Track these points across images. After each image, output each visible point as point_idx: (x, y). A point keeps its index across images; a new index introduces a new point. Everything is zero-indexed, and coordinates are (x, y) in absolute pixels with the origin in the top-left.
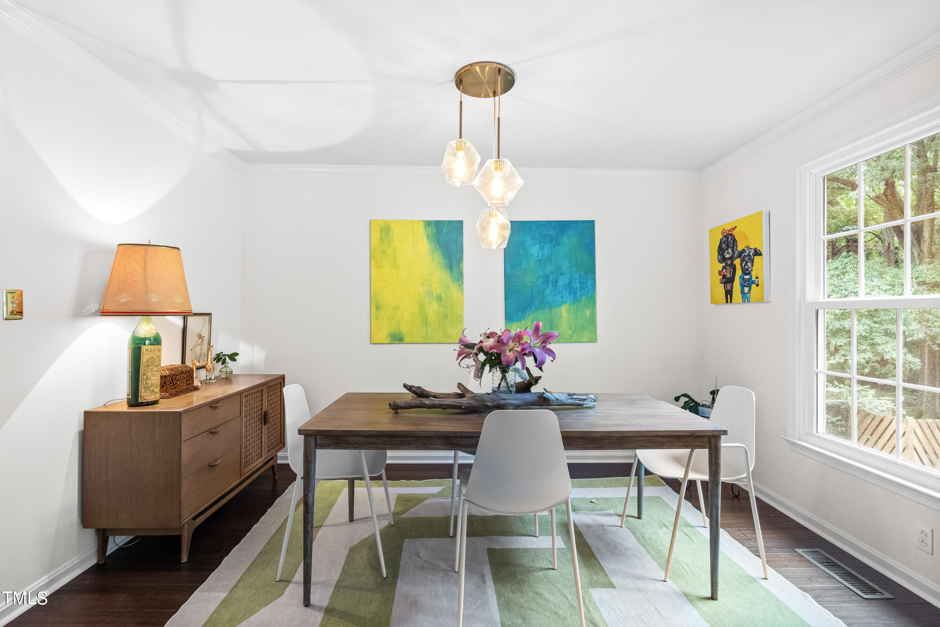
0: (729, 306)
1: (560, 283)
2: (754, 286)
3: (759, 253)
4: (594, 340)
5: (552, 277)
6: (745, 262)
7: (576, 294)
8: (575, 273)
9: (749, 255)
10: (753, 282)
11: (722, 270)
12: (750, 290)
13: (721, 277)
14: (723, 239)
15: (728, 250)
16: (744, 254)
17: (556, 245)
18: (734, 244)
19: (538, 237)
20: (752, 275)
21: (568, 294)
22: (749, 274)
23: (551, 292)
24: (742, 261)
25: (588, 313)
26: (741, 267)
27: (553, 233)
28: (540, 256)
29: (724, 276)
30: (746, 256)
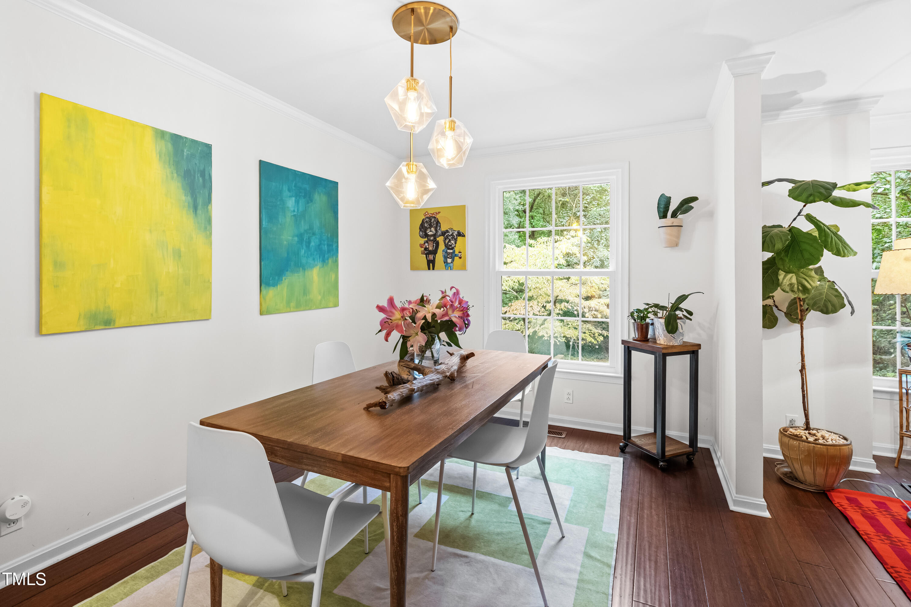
0: (431, 272)
1: (312, 244)
2: (456, 258)
3: (462, 235)
4: (336, 305)
5: (306, 237)
6: (448, 240)
7: (324, 256)
8: (324, 234)
9: (452, 235)
10: (456, 255)
11: (424, 243)
12: (453, 260)
13: (423, 249)
14: (425, 219)
15: (431, 229)
16: (447, 234)
17: (309, 201)
18: (437, 225)
19: (294, 188)
20: (455, 250)
21: (318, 256)
22: (452, 249)
23: (305, 253)
24: (445, 239)
25: (333, 276)
26: (445, 243)
27: (307, 187)
28: (296, 211)
29: (426, 249)
30: (449, 236)
